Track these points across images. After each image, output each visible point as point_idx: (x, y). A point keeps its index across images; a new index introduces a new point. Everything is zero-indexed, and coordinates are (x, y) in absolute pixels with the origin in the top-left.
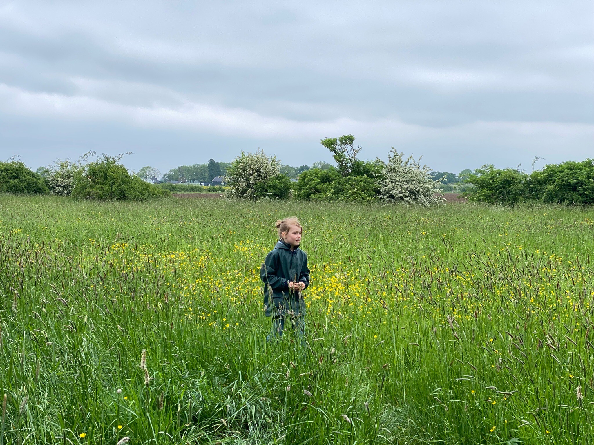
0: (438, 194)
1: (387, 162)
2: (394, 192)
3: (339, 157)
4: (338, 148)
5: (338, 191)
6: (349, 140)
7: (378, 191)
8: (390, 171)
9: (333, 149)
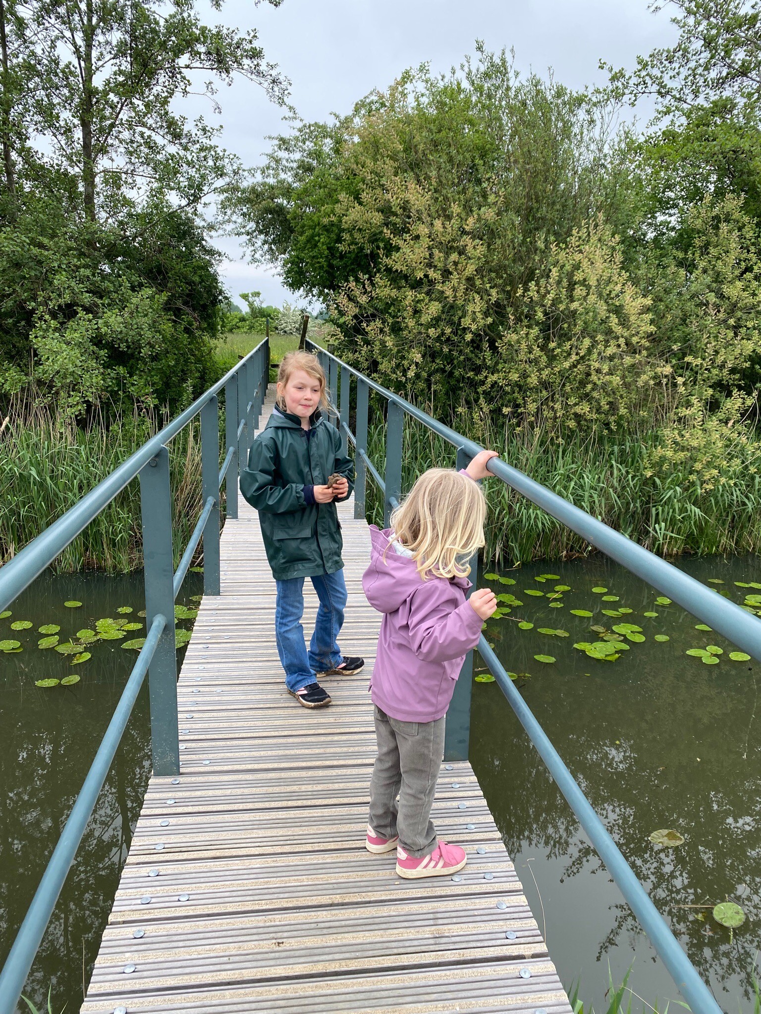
0: (314, 331)
1: (282, 310)
2: (287, 329)
3: (251, 305)
4: (250, 299)
5: (251, 327)
6: (257, 294)
7: (277, 328)
8: (284, 315)
9: (247, 300)
